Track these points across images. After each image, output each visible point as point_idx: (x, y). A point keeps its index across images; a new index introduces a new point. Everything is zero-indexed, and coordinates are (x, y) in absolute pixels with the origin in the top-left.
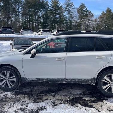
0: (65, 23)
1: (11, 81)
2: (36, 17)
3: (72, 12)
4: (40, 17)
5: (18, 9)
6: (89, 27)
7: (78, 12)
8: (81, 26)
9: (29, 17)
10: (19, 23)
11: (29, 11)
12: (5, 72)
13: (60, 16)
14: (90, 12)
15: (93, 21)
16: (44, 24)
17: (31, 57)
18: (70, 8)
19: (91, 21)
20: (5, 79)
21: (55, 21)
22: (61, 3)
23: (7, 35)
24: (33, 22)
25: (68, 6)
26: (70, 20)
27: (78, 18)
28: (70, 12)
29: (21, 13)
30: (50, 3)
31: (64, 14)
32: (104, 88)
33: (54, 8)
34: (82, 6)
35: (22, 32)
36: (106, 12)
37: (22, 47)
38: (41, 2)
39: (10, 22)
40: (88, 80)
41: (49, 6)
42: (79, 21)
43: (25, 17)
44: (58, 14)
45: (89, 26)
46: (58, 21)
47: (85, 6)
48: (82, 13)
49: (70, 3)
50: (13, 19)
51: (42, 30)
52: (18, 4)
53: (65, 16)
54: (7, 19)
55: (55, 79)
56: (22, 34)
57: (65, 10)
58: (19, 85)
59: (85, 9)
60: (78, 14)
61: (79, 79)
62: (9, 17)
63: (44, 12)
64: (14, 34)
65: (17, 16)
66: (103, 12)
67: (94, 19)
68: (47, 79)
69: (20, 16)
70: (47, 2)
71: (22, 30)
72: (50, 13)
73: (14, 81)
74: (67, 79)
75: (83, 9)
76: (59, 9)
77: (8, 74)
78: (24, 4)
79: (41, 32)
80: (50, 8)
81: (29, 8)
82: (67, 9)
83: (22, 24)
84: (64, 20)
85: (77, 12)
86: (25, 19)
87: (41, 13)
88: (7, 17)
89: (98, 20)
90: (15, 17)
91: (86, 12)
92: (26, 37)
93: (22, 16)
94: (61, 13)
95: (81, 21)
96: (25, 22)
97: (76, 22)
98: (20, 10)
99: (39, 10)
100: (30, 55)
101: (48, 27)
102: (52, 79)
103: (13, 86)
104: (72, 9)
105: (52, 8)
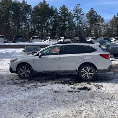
0: (75, 29)
1: (27, 73)
2: (45, 24)
3: (81, 18)
4: (49, 24)
5: (28, 17)
6: (100, 33)
7: (88, 17)
8: (91, 31)
9: (38, 24)
10: (28, 30)
11: (39, 18)
12: (23, 67)
13: (69, 23)
14: (101, 17)
15: (104, 26)
16: (53, 31)
17: (39, 58)
18: (79, 14)
19: (102, 26)
20: (23, 72)
21: (64, 28)
22: (69, 10)
23: (19, 43)
24: (42, 30)
25: (76, 12)
26: (79, 26)
27: (88, 23)
28: (79, 17)
29: (30, 21)
30: (58, 10)
31: (74, 20)
32: (83, 76)
33: (63, 14)
34: (92, 12)
35: (31, 40)
36: (117, 17)
37: (33, 53)
38: (50, 9)
39: (20, 30)
40: (73, 71)
41: (58, 13)
42: (88, 26)
43: (35, 24)
44: (67, 20)
45: (100, 31)
46: (67, 28)
47: (95, 11)
48: (92, 18)
49: (79, 9)
50: (23, 27)
51: (49, 37)
52: (28, 13)
53: (74, 22)
54: (17, 27)
55: (53, 71)
56: (32, 42)
57: (74, 16)
58: (32, 75)
59: (95, 14)
60: (87, 20)
61: (67, 71)
62: (19, 25)
63: (53, 19)
64: (25, 42)
65: (27, 24)
66: (115, 16)
67: (104, 24)
68: (49, 71)
69: (30, 24)
70: (56, 9)
71: (31, 39)
72: (59, 19)
73: (29, 73)
74: (60, 71)
75: (92, 15)
76: (68, 16)
77: (25, 68)
78: (33, 12)
79: (49, 40)
80: (58, 15)
81: (38, 16)
82: (76, 16)
83: (31, 31)
84: (73, 26)
85: (86, 18)
86: (34, 27)
87: (50, 20)
88: (17, 25)
89: (109, 25)
90: (25, 25)
91: (96, 17)
92: (36, 44)
93: (31, 24)
94: (70, 19)
95: (91, 27)
96: (35, 30)
97: (85, 28)
98: (29, 18)
99: (48, 17)
100: (38, 57)
101: (57, 34)
102: (52, 71)
103: (28, 76)
104: (81, 15)
105: (61, 15)
